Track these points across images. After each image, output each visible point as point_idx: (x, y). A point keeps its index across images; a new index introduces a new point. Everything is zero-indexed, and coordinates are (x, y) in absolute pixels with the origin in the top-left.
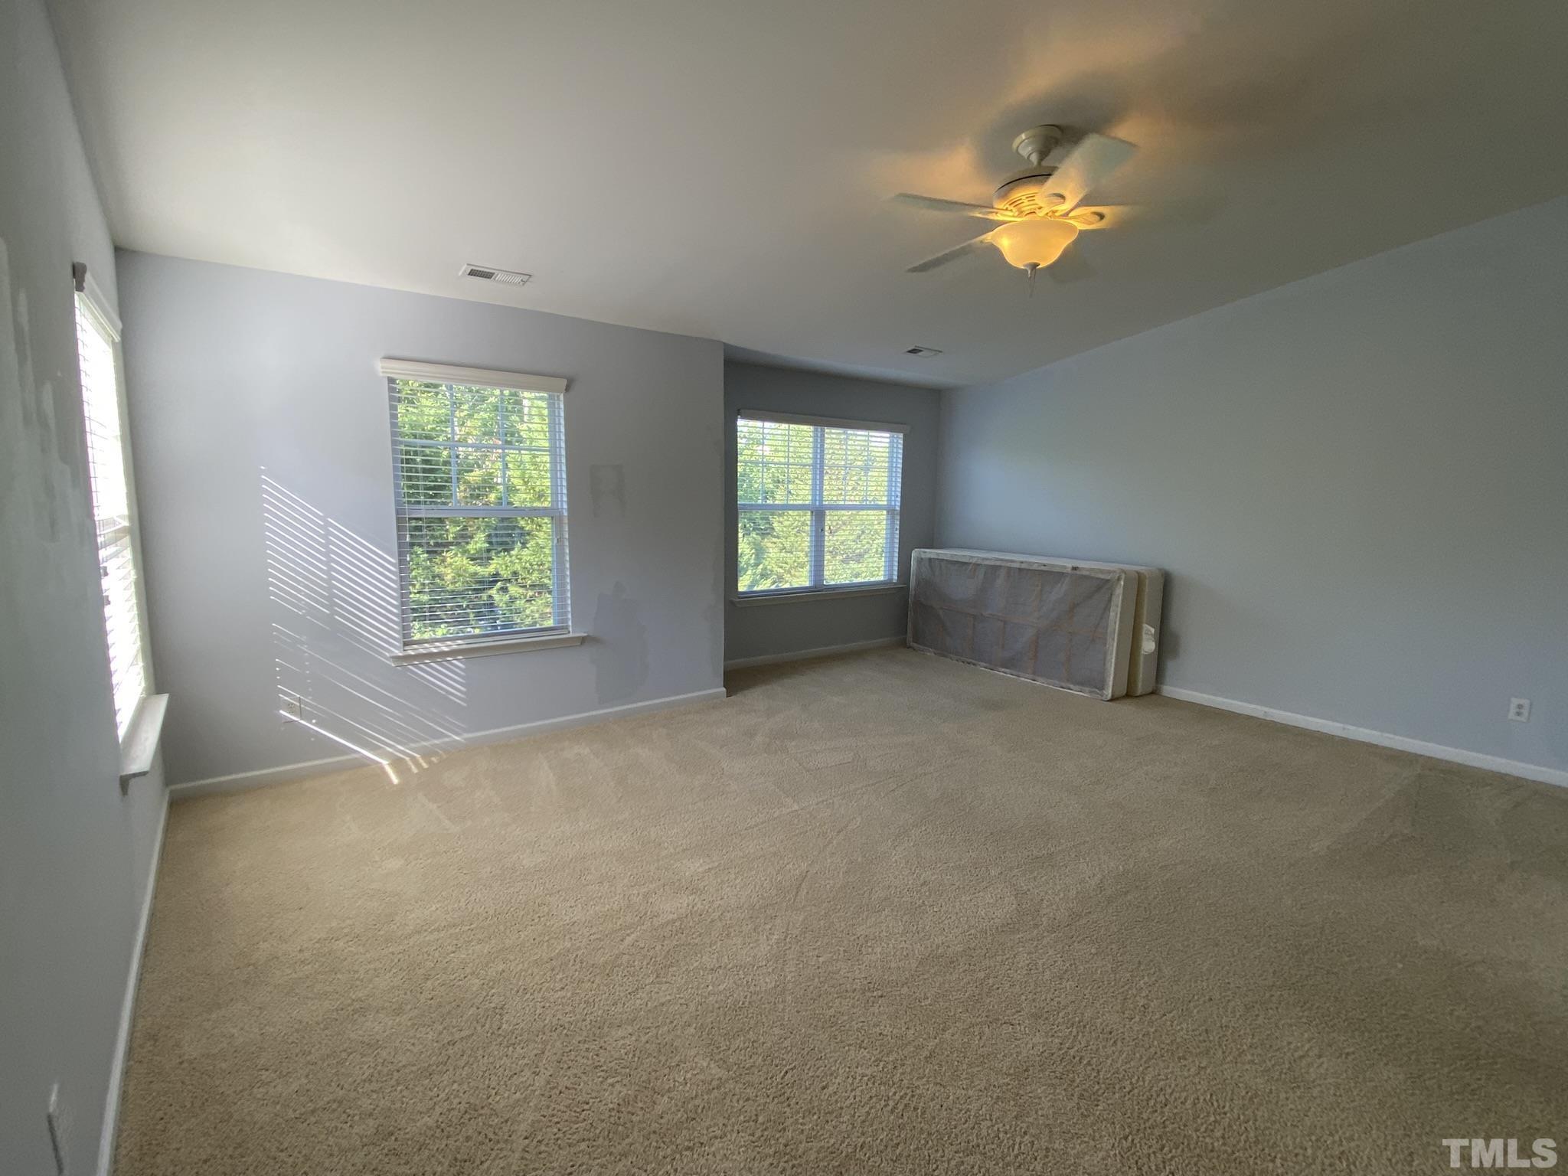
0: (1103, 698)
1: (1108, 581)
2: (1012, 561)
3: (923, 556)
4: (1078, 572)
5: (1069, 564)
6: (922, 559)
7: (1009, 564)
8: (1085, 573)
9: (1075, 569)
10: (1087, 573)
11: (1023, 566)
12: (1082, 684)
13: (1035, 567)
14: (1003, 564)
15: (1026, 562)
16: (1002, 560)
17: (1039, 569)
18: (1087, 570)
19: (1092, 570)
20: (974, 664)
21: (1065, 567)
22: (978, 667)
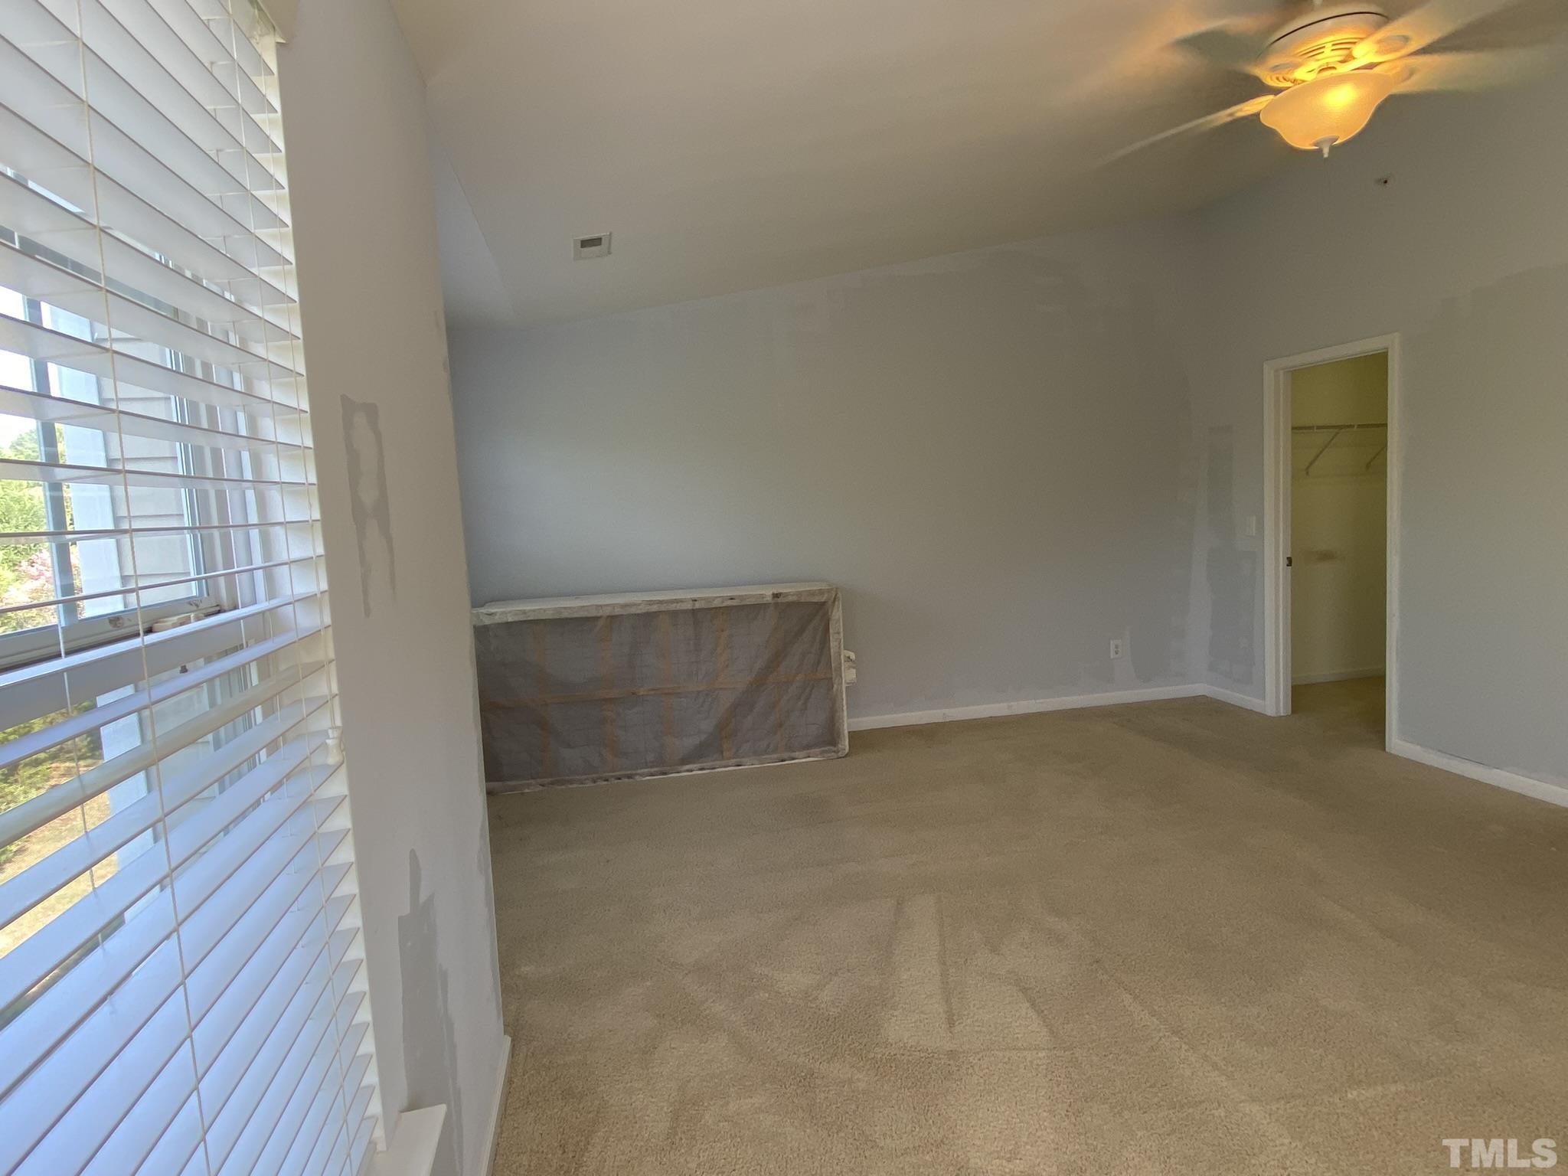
0: (840, 754)
1: (824, 603)
2: (677, 601)
3: (487, 621)
4: (779, 600)
5: (768, 592)
6: (486, 628)
7: (673, 607)
8: (790, 599)
9: (776, 596)
10: (795, 598)
11: (697, 605)
12: (808, 747)
13: (716, 603)
14: (663, 608)
15: (702, 599)
16: (661, 602)
17: (725, 604)
18: (793, 595)
19: (799, 594)
20: (629, 777)
21: (762, 596)
22: (637, 777)
